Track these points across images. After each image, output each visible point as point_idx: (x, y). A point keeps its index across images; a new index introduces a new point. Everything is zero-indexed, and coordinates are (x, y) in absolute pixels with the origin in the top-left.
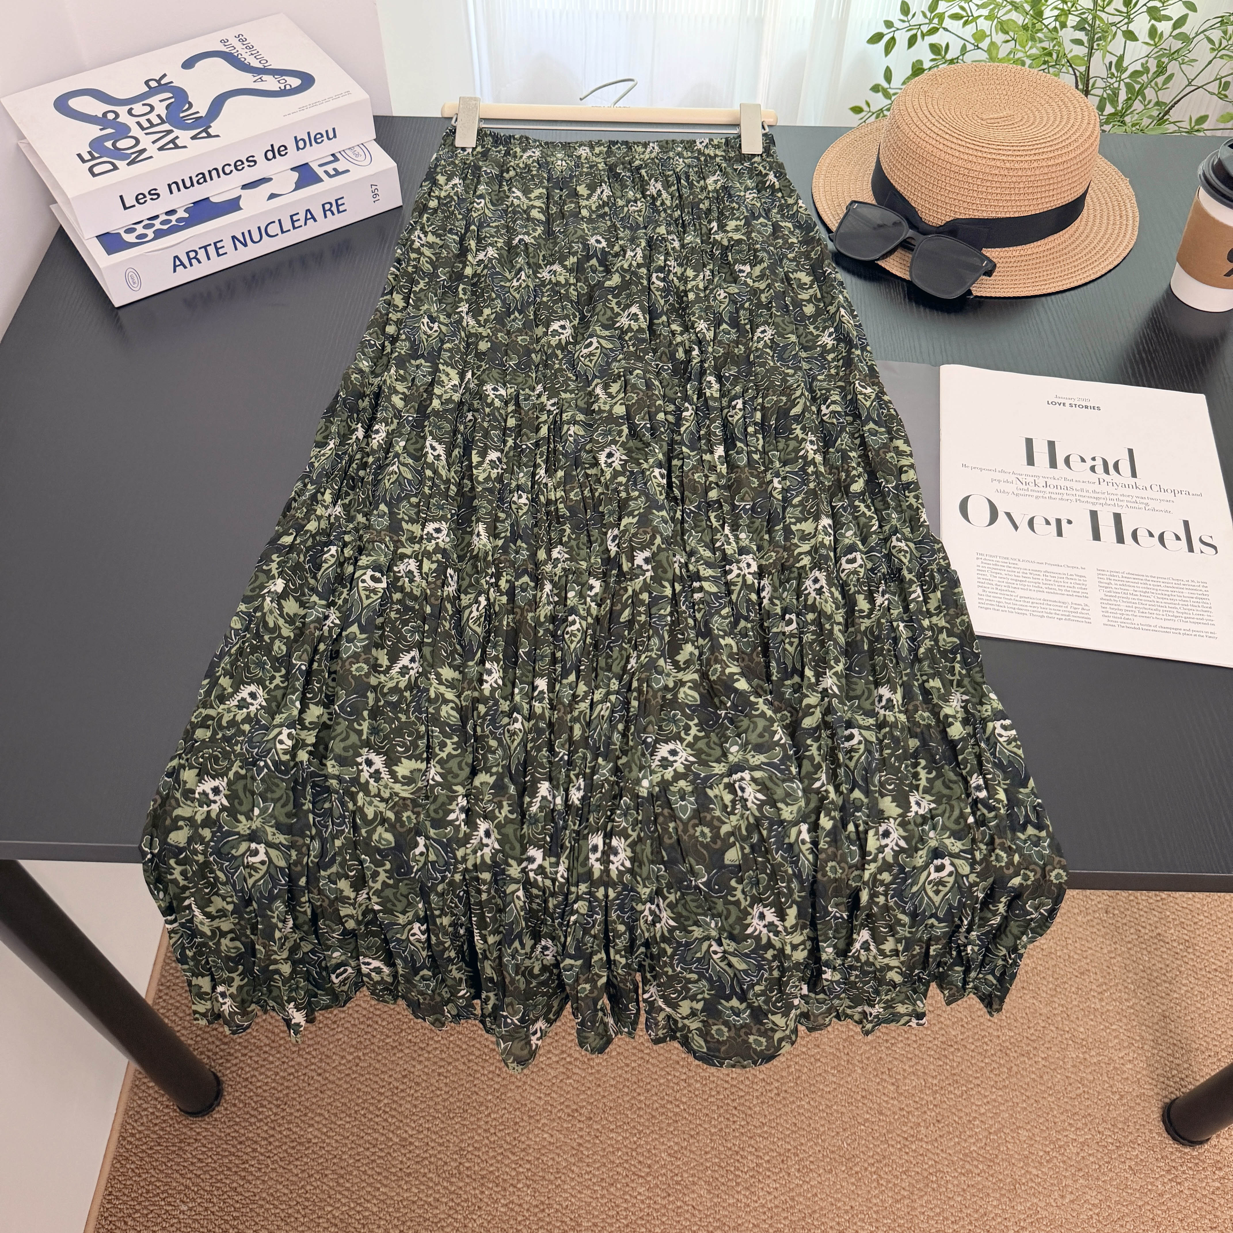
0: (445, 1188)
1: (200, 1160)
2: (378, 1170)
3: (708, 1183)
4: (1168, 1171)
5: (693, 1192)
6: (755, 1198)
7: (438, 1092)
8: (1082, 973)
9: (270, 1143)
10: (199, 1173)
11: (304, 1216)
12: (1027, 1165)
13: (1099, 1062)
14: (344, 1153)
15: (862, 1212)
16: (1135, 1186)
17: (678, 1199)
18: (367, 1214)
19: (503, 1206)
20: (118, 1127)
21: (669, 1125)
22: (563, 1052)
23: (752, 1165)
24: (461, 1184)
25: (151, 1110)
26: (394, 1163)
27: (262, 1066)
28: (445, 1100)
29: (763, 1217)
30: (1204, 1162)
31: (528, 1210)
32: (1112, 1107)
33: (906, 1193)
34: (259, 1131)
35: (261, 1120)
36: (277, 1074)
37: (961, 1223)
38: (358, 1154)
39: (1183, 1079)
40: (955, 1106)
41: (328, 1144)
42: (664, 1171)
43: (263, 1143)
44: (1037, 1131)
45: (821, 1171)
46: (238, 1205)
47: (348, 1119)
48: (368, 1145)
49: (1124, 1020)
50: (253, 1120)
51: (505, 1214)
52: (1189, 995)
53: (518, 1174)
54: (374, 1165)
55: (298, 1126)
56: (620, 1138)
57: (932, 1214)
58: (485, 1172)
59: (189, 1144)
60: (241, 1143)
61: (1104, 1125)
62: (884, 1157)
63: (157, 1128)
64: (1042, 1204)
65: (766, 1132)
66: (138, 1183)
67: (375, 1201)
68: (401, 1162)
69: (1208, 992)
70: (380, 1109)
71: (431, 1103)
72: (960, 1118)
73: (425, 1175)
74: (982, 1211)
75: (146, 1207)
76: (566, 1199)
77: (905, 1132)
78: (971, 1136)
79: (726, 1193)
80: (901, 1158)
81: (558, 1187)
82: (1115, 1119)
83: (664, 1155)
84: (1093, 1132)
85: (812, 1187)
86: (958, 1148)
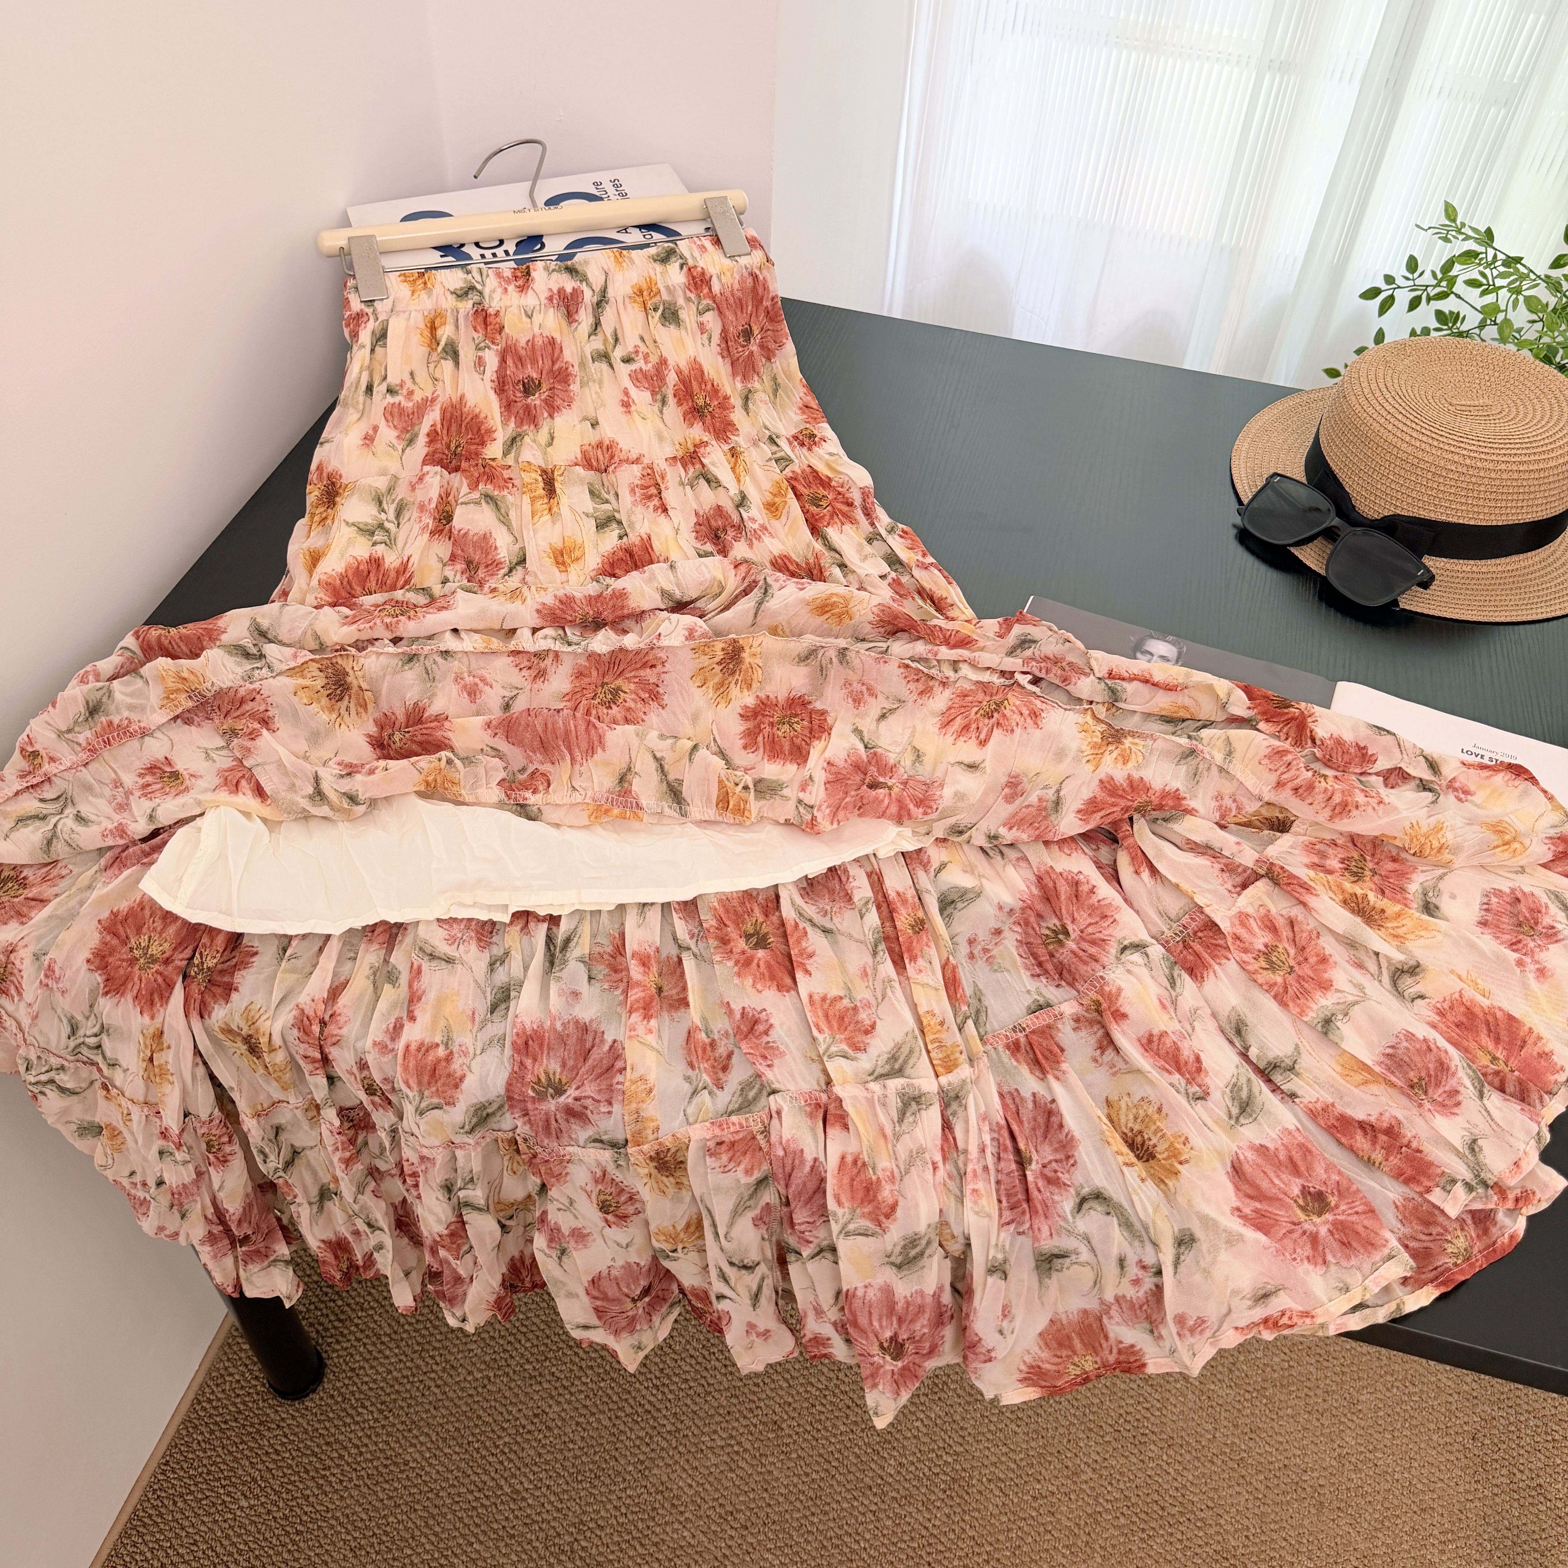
1: (277, 1452)
2: (477, 1520)
7: (571, 1446)
10: (271, 1466)
20: (195, 1387)
22: (731, 1437)
25: (237, 1377)
26: (498, 1517)
28: (576, 1457)
34: (352, 1436)
35: (357, 1423)
36: (389, 1372)
43: (353, 1451)
48: (472, 1487)
50: (348, 1420)
54: (475, 1513)
55: (398, 1442)
59: (269, 1429)
60: (328, 1444)
63: (238, 1400)
66: (200, 1459)
70: (497, 1447)
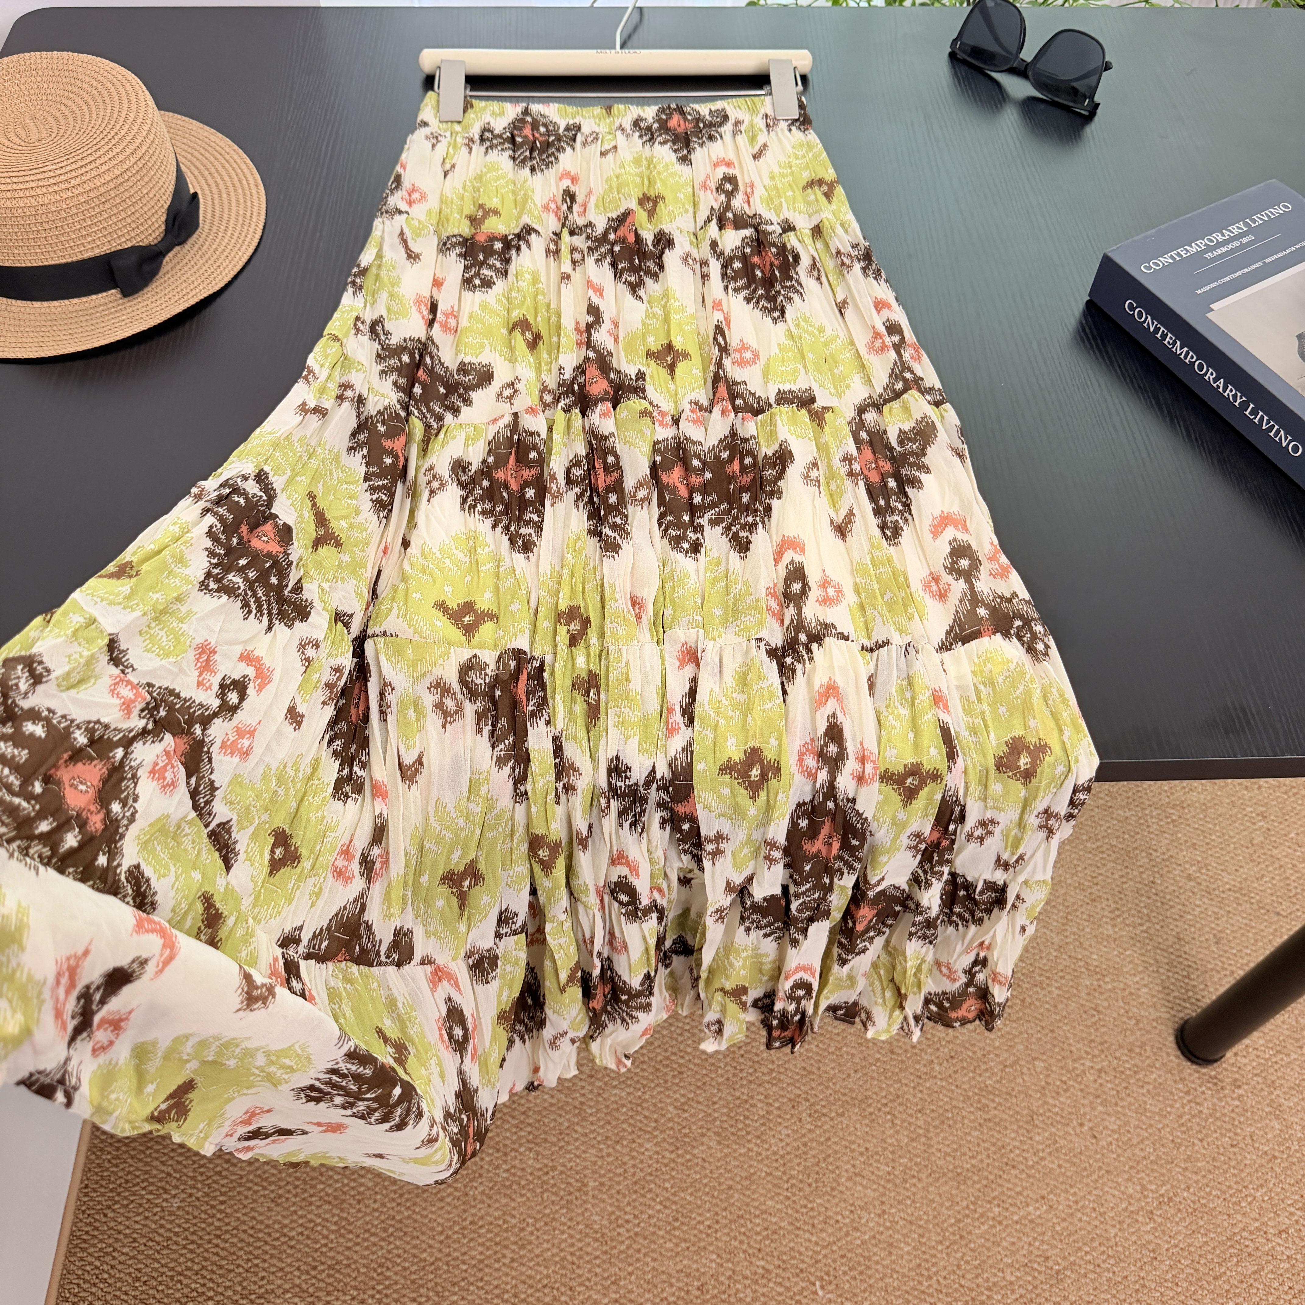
3: (717, 1134)
4: (1188, 1093)
5: (702, 1144)
6: (766, 1146)
8: (1094, 900)
11: (296, 1196)
12: (1044, 1095)
13: (1114, 988)
15: (877, 1153)
16: (1153, 1109)
17: (686, 1152)
18: (362, 1189)
19: (506, 1171)
21: (674, 1077)
23: (761, 1113)
29: (775, 1165)
30: (1221, 1081)
31: (531, 1174)
32: (1128, 1033)
33: (921, 1132)
37: (979, 1157)
39: (1198, 1000)
42: (671, 1125)
44: (1052, 1061)
45: (833, 1114)
46: (223, 1190)
49: (1138, 944)
51: (507, 1179)
52: (1203, 916)
53: (520, 1138)
56: (623, 1094)
57: (948, 1150)
61: (1121, 1051)
62: (898, 1097)
64: (1062, 1133)
65: (774, 1078)
66: (115, 1173)
69: (1222, 912)
72: (974, 1053)
74: (1000, 1144)
75: (126, 1198)
76: (570, 1160)
77: (918, 1070)
78: (986, 1070)
79: (736, 1143)
80: (914, 1096)
81: (561, 1148)
82: (1132, 1044)
83: (670, 1108)
84: (1110, 1058)
85: (825, 1131)
86: (973, 1083)
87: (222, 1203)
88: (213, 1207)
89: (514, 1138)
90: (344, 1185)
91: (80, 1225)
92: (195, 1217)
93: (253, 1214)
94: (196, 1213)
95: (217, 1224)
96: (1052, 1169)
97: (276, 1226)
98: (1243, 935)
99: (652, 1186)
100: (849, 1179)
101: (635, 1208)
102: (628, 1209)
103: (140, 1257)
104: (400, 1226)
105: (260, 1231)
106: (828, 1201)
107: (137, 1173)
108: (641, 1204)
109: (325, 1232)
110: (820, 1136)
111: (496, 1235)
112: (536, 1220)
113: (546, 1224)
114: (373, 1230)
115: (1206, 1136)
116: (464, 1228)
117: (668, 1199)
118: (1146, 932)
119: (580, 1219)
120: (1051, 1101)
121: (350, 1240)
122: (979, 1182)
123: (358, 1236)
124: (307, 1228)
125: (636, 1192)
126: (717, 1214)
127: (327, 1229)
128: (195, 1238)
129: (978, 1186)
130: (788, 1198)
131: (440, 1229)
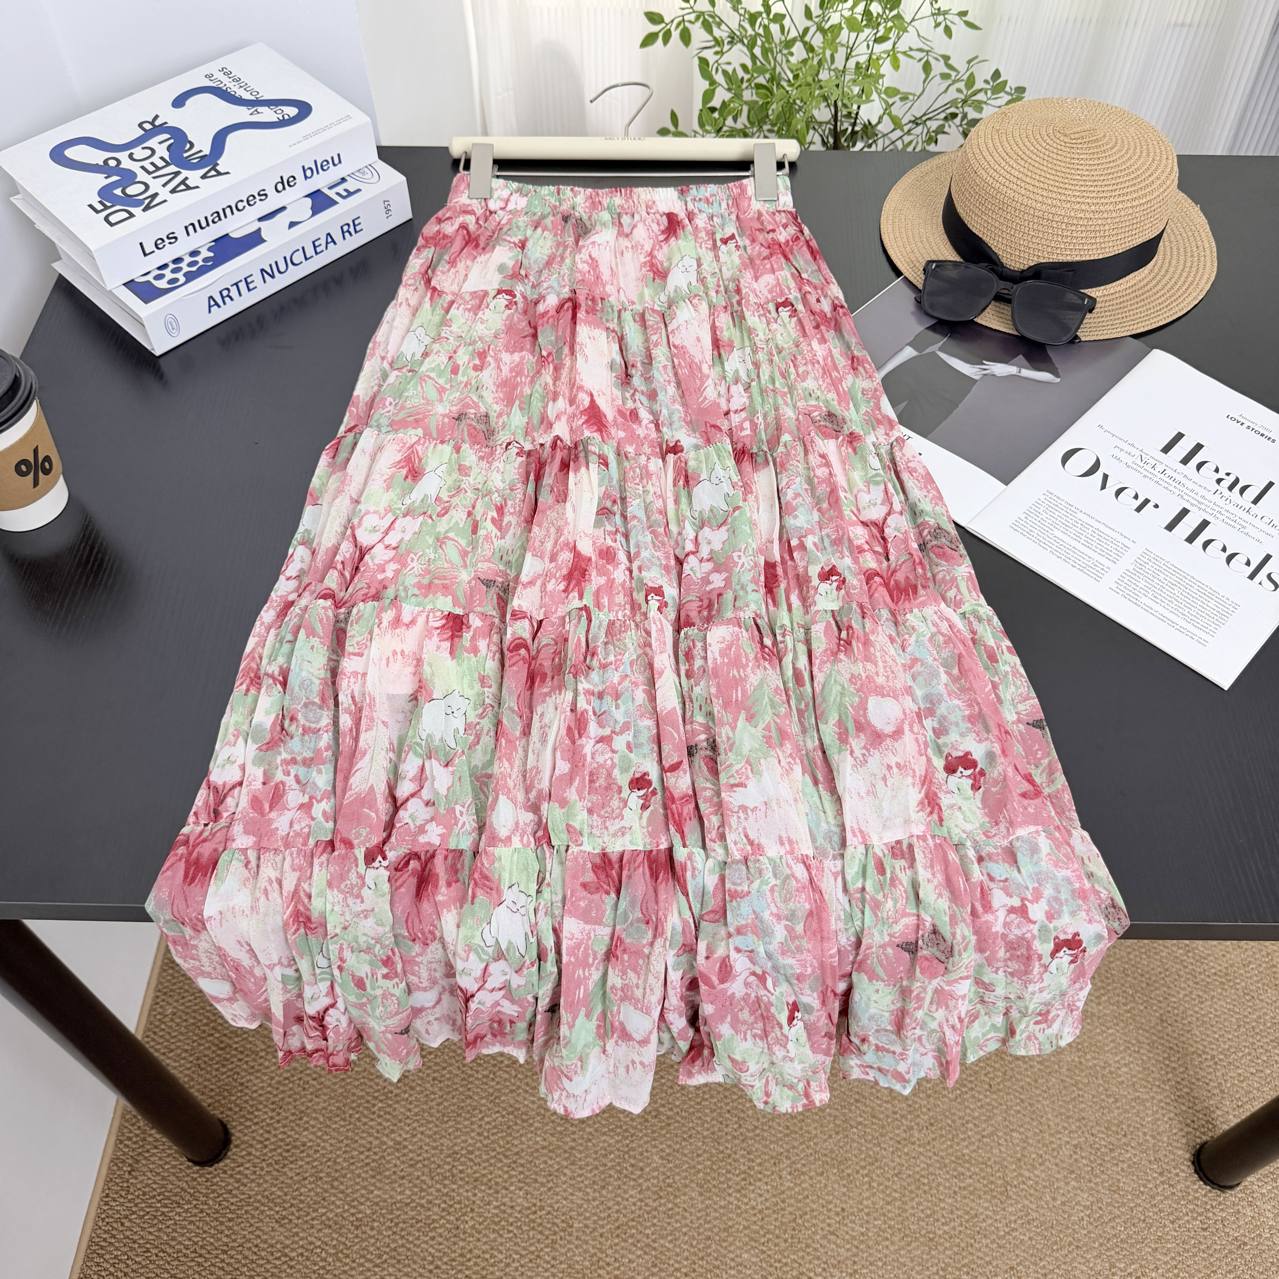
0: (438, 1190)
3: (700, 1186)
4: (1161, 1174)
5: (685, 1194)
6: (746, 1200)
9: (266, 1147)
11: (298, 1218)
12: (1021, 1167)
13: (1095, 1065)
14: (338, 1156)
15: (852, 1214)
16: (1127, 1188)
17: (669, 1201)
18: (360, 1216)
19: (496, 1207)
21: (662, 1128)
23: (742, 1168)
24: (454, 1187)
26: (388, 1166)
27: (258, 1071)
28: (439, 1104)
29: (754, 1219)
31: (520, 1212)
32: (1106, 1110)
33: (897, 1195)
36: (272, 1078)
37: (952, 1224)
38: (353, 1158)
39: (1178, 1083)
40: (949, 1110)
41: (324, 1148)
42: (656, 1174)
43: (259, 1146)
44: (1030, 1134)
45: (813, 1173)
46: (233, 1208)
47: (342, 1123)
49: (1122, 1024)
51: (497, 1215)
52: (1187, 999)
53: (511, 1177)
57: (922, 1215)
58: (477, 1175)
61: (1098, 1128)
62: (876, 1160)
64: (1033, 1206)
65: (758, 1135)
67: (368, 1203)
68: (395, 1166)
69: (1206, 996)
70: (374, 1113)
71: (425, 1107)
72: (954, 1121)
73: (418, 1178)
74: (973, 1212)
75: (142, 1209)
76: (558, 1202)
77: (898, 1135)
78: (964, 1140)
79: (717, 1196)
80: (893, 1161)
81: (549, 1189)
82: (1109, 1121)
83: (656, 1158)
84: (1086, 1135)
85: (803, 1189)
86: (950, 1151)
87: (230, 1220)
88: (222, 1223)
89: (506, 1176)
90: (345, 1211)
91: (98, 1232)
92: (205, 1232)
93: (258, 1233)
94: (206, 1228)
95: (225, 1240)
96: (1022, 1241)
97: (279, 1246)
98: (1225, 1019)
99: (634, 1231)
100: (824, 1237)
101: (616, 1251)
102: (609, 1252)
103: (151, 1266)
104: (394, 1253)
105: (263, 1250)
106: (803, 1258)
107: (155, 1186)
108: (623, 1248)
109: (323, 1255)
110: (799, 1193)
111: (483, 1268)
112: (522, 1256)
113: (531, 1261)
114: (369, 1256)
115: (1178, 1219)
116: (454, 1260)
117: (648, 1245)
118: (1128, 1011)
119: (562, 1259)
120: (1027, 1174)
121: (346, 1264)
122: (950, 1248)
123: (354, 1261)
124: (307, 1250)
125: (618, 1236)
126: (694, 1263)
127: (326, 1252)
128: (204, 1251)
129: (948, 1252)
130: (764, 1252)
131: (430, 1258)
